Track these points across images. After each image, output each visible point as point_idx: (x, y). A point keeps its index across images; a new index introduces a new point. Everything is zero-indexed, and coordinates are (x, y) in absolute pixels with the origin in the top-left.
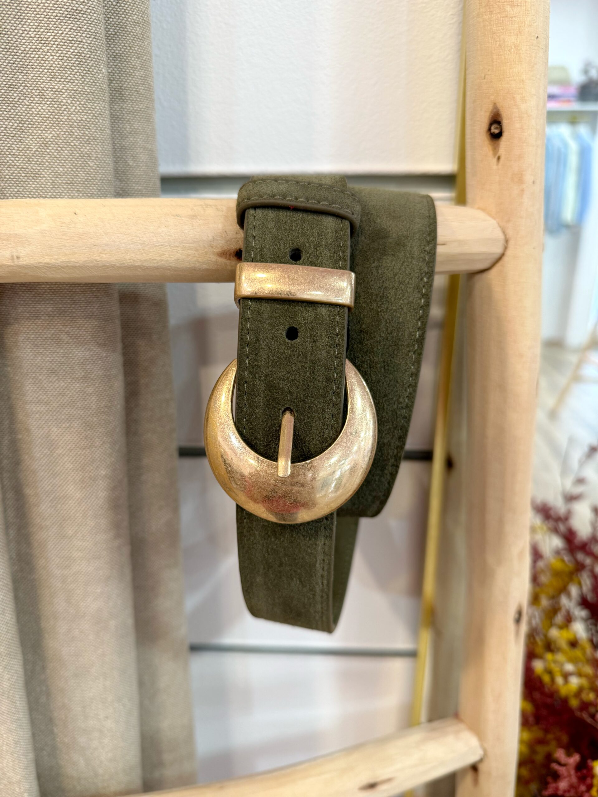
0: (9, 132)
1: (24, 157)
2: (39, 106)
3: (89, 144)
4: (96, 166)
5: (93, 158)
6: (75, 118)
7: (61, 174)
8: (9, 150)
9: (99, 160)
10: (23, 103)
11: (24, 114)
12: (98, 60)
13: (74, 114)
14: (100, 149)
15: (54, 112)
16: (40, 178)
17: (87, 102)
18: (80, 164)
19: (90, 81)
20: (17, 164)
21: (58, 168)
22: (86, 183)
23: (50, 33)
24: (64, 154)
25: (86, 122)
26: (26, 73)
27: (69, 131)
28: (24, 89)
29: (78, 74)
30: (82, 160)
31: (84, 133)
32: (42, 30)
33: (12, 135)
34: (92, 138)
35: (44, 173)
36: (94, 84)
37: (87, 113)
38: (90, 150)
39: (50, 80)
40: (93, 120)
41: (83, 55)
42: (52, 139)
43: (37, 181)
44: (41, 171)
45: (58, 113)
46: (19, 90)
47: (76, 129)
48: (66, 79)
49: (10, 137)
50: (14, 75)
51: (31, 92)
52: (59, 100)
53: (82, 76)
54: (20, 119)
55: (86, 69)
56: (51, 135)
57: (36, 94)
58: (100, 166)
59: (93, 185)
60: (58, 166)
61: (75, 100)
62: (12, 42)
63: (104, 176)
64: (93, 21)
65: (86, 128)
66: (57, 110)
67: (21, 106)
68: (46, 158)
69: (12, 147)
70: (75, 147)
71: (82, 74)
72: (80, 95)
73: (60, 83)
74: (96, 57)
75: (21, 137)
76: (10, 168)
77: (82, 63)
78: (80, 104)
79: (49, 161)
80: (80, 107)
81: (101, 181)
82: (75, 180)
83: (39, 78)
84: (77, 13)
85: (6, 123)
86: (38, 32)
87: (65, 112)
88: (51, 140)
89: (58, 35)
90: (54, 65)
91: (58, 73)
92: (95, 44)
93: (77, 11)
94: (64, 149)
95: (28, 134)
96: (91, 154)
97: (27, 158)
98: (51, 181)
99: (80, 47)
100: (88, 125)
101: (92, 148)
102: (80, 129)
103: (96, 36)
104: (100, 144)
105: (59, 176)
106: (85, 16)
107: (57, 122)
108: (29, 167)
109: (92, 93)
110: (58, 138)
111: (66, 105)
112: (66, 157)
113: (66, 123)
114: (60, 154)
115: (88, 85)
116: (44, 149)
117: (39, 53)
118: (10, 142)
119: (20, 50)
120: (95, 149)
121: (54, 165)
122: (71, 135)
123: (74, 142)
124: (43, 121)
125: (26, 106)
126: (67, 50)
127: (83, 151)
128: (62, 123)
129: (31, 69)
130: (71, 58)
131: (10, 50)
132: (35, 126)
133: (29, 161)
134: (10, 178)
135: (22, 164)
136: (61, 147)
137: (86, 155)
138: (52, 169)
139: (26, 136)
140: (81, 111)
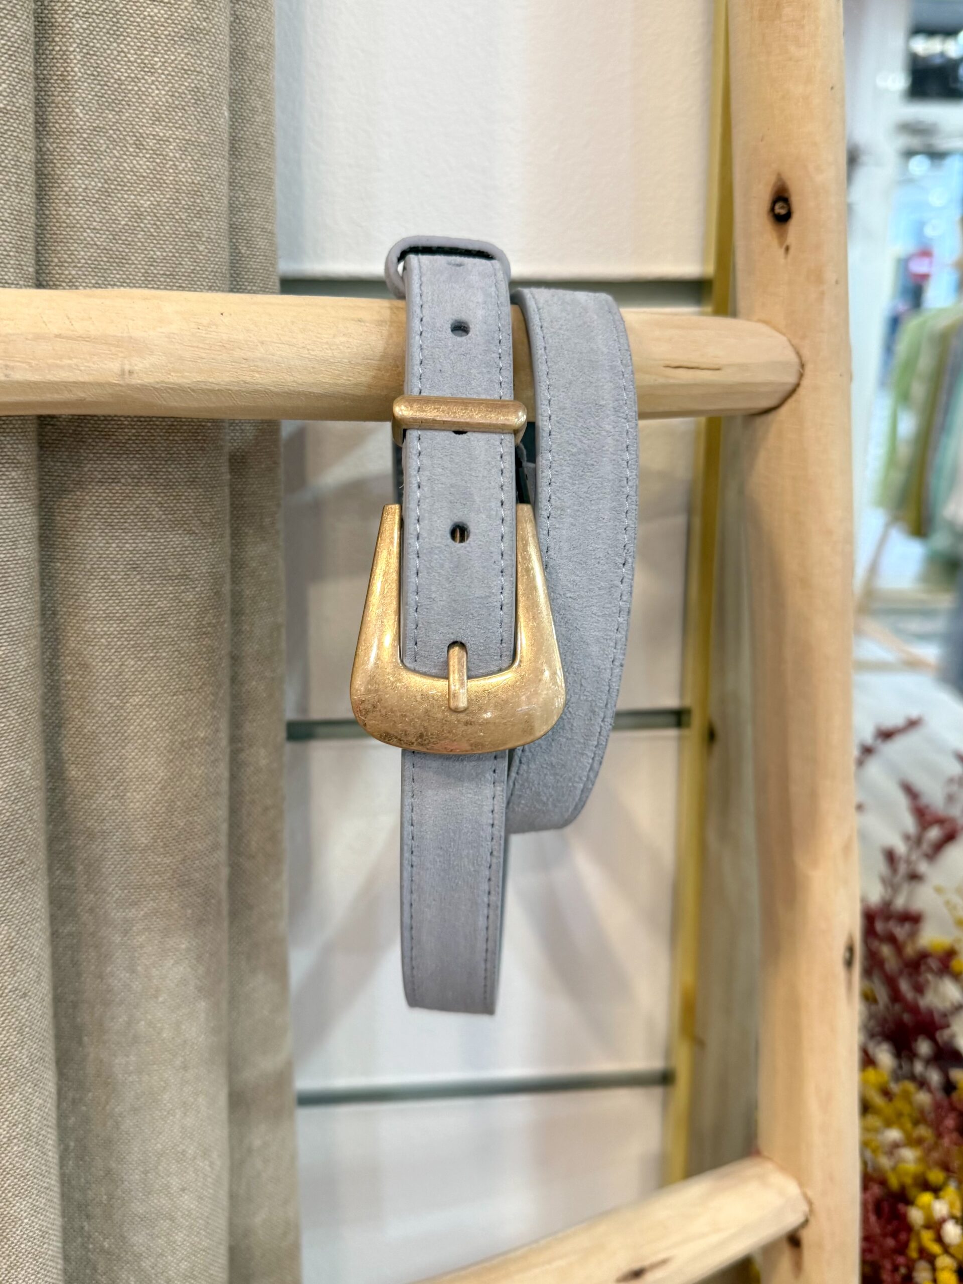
0: (90, 195)
1: (107, 233)
2: (135, 159)
3: (200, 217)
4: (206, 251)
5: (204, 239)
6: (183, 180)
7: (158, 261)
8: (88, 222)
9: (212, 242)
10: (111, 155)
11: (112, 170)
12: (220, 99)
13: (182, 174)
14: (215, 226)
15: (155, 170)
16: (127, 266)
17: (202, 157)
18: (186, 247)
19: (207, 129)
20: (98, 243)
21: (154, 251)
22: (192, 275)
23: (158, 57)
24: (164, 231)
25: (198, 186)
26: (119, 112)
27: (174, 197)
28: (115, 133)
29: (193, 117)
30: (189, 241)
31: (195, 202)
32: (146, 53)
33: (94, 200)
34: (204, 209)
35: (133, 258)
36: (212, 132)
37: (201, 172)
38: (201, 227)
39: (153, 124)
40: (207, 184)
41: (202, 91)
42: (150, 208)
43: (124, 269)
44: (130, 254)
45: (162, 171)
46: (108, 135)
47: (183, 195)
48: (176, 123)
49: (91, 203)
50: (102, 113)
51: (125, 139)
52: (164, 153)
53: (198, 120)
54: (106, 177)
55: (205, 111)
56: (149, 203)
57: (131, 142)
58: (212, 251)
59: (201, 279)
60: (155, 249)
61: (187, 153)
62: (102, 66)
63: (217, 267)
64: (218, 45)
65: (197, 195)
66: (160, 167)
67: (108, 158)
68: (139, 236)
69: (92, 217)
70: (180, 221)
71: (199, 118)
72: (193, 147)
73: (167, 128)
74: (218, 95)
75: (105, 203)
76: (87, 248)
77: (199, 102)
78: (193, 159)
79: (143, 240)
80: (191, 164)
81: (213, 274)
82: (177, 270)
83: (137, 120)
84: (197, 33)
85: (87, 182)
86: (141, 55)
87: (171, 171)
88: (149, 210)
89: (170, 61)
90: (160, 103)
91: (166, 114)
92: (218, 76)
93: (198, 31)
94: (165, 223)
95: (116, 199)
96: (201, 233)
97: (113, 235)
98: (143, 271)
99: (198, 80)
100: (201, 190)
101: (204, 224)
102: (190, 196)
103: (220, 65)
104: (215, 218)
105: (155, 264)
106: (207, 37)
107: (158, 184)
108: (114, 249)
109: (209, 144)
110: (158, 208)
111: (173, 161)
112: (168, 235)
113: (171, 186)
114: (158, 230)
115: (204, 134)
116: (137, 223)
117: (140, 85)
118: (91, 211)
119: (113, 78)
120: (207, 226)
121: (149, 246)
122: (176, 203)
123: (180, 213)
124: (138, 182)
125: (115, 159)
126: (180, 83)
127: (192, 228)
128: (165, 185)
129: (127, 107)
130: (185, 94)
131: (99, 78)
132: (126, 188)
133: (114, 239)
134: (86, 263)
135: (105, 244)
136: (160, 221)
137: (195, 234)
138: (146, 252)
139: (112, 202)
140: (192, 169)
